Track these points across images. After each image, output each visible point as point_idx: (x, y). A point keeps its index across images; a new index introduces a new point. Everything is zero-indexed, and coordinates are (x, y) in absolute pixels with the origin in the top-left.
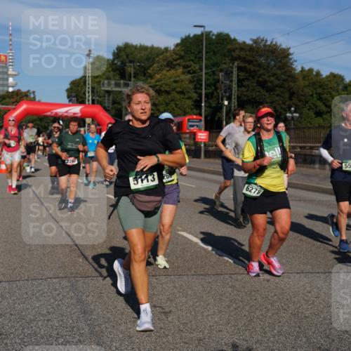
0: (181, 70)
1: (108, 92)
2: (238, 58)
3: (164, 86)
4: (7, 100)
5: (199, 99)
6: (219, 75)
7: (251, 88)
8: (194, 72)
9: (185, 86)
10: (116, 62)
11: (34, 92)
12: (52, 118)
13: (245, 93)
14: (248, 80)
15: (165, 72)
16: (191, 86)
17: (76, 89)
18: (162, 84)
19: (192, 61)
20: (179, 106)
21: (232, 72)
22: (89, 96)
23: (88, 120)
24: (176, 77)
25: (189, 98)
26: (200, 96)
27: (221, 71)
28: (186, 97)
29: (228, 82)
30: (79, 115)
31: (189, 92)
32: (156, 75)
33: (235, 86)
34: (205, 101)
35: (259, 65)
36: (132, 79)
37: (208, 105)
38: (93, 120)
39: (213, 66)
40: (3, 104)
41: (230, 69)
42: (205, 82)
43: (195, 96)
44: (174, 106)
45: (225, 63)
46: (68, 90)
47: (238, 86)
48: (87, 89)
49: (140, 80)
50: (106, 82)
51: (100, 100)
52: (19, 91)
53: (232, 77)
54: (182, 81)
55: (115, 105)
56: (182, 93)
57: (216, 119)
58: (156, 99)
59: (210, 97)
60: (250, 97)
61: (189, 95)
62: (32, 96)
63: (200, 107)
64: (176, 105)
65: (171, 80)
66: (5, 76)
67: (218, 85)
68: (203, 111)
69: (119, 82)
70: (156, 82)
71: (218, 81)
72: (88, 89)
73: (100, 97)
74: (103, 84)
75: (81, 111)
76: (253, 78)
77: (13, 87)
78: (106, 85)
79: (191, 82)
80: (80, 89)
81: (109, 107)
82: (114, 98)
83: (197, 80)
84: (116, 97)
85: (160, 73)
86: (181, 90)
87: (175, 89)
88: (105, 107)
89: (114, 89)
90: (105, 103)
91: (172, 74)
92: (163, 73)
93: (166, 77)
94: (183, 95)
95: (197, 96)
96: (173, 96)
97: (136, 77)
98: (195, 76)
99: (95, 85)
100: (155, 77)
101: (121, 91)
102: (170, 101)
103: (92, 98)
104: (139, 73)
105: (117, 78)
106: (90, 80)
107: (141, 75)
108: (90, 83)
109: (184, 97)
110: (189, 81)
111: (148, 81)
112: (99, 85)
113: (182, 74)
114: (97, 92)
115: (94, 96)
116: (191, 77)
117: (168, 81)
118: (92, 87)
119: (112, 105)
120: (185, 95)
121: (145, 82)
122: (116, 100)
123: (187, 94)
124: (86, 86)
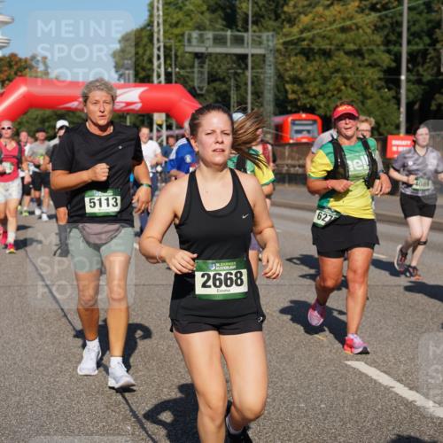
0: (357, 4)
1: (197, 56)
5: (393, 65)
8: (385, 7)
9: (365, 38)
15: (320, 9)
16: (378, 38)
18: (314, 36)
20: (352, 81)
22: (159, 67)
23: (159, 118)
24: (344, 19)
25: (373, 65)
26: (398, 59)
28: (366, 62)
30: (138, 106)
31: (372, 51)
32: (302, 17)
34: (408, 70)
37: (413, 78)
38: (168, 116)
42: (409, 29)
43: (386, 60)
44: (340, 82)
48: (156, 52)
49: (267, 29)
50: (195, 34)
51: (182, 72)
52: (13, 56)
54: (358, 28)
55: (217, 84)
56: (358, 53)
57: (433, 107)
58: (301, 67)
59: (420, 59)
61: (374, 57)
63: (397, 83)
64: (345, 80)
65: (334, 27)
68: (403, 91)
69: (223, 33)
70: (302, 32)
72: (157, 50)
73: (183, 67)
74: (189, 41)
75: (140, 97)
78: (194, 42)
79: (377, 29)
81: (201, 89)
82: (213, 68)
83: (392, 24)
84: (216, 66)
85: (311, 12)
86: (356, 48)
87: (343, 45)
88: (194, 88)
89: (211, 50)
90: (193, 81)
91: (335, 13)
92: (317, 12)
93: (323, 20)
94: (359, 58)
95: (391, 59)
96: (339, 62)
97: (259, 24)
98: (386, 16)
99: (172, 41)
100: (299, 21)
101: (227, 55)
102: (333, 73)
103: (166, 69)
104: (265, 13)
105: (218, 26)
106: (162, 33)
107: (270, 19)
108: (162, 38)
109: (361, 62)
110: (373, 28)
111: (284, 30)
112: (180, 41)
113: (357, 12)
114: (176, 56)
115: (171, 65)
116: (376, 19)
117: (329, 29)
118: (165, 47)
119: (209, 83)
120: (363, 58)
121: (278, 33)
122: (217, 73)
123: (369, 55)
124: (153, 44)
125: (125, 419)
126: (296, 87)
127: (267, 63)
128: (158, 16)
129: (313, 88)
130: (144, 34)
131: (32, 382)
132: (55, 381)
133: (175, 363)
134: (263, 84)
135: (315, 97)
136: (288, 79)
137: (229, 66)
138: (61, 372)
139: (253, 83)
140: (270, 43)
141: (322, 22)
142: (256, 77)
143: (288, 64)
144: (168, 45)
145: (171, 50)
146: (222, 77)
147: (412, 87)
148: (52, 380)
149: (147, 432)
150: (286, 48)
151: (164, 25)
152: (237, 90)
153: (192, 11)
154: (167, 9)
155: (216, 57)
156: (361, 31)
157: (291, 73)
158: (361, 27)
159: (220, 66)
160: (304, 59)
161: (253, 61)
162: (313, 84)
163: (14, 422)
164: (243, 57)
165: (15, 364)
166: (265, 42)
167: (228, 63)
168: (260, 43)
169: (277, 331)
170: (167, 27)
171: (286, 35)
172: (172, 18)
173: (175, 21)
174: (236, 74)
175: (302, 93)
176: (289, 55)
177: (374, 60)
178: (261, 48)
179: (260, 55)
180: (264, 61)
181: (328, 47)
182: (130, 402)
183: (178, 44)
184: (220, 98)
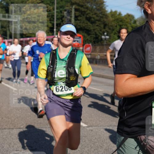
2: (75, 3)
5: (52, 26)
6: (64, 13)
7: (82, 21)
8: (50, 11)
10: (3, 2)
13: (79, 24)
14: (81, 16)
19: (49, 4)
21: (71, 12)
26: (53, 25)
27: (65, 10)
29: (69, 17)
33: (73, 20)
34: (56, 28)
35: (87, 8)
39: (61, 7)
41: (70, 10)
42: (56, 17)
43: (50, 25)
45: (68, 6)
47: (75, 20)
53: (71, 14)
55: (3, 29)
59: (59, 25)
60: (82, 26)
63: (53, 31)
67: (64, 19)
68: (55, 33)
69: (5, 14)
71: (63, 16)
76: (83, 15)
82: (2, 24)
83: (52, 16)
89: (2, 19)
101: (6, 21)
110: (47, 16)
146: (5, 27)
184: (4, 33)
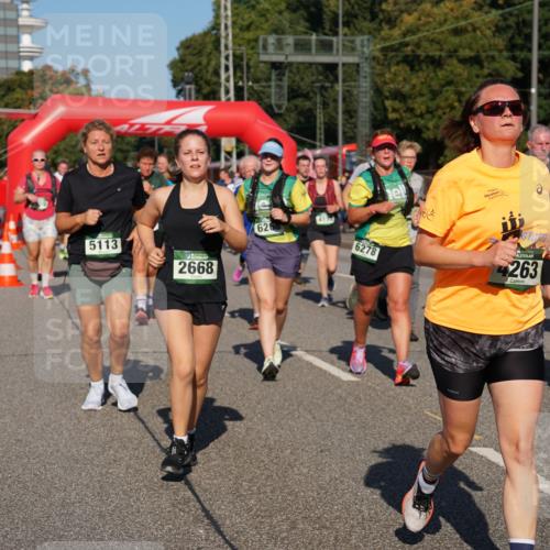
1: (275, 66)
3: (425, 44)
4: (18, 94)
5: (520, 75)
8: (508, 4)
9: (486, 41)
11: (86, 72)
12: (132, 140)
15: (427, 6)
16: (500, 42)
17: (195, 60)
18: (420, 39)
22: (227, 80)
23: (227, 143)
24: (457, 18)
26: (526, 67)
28: (486, 71)
30: (203, 129)
31: (493, 58)
32: (405, 17)
34: (540, 82)
36: (341, 29)
37: (544, 91)
38: (238, 141)
40: (6, 106)
42: (540, 30)
43: (511, 69)
46: (173, 65)
48: (223, 61)
49: (361, 32)
50: (272, 39)
51: (256, 87)
52: (47, 69)
54: (474, 30)
55: (299, 102)
56: (476, 61)
58: (405, 80)
62: (82, 81)
63: (526, 98)
65: (445, 28)
66: (12, 31)
68: (533, 108)
69: (306, 38)
70: (404, 35)
72: (225, 59)
73: (256, 81)
74: (265, 48)
75: (205, 118)
77: (31, 58)
78: (271, 49)
79: (498, 30)
80: (204, 61)
81: (280, 107)
82: (294, 81)
83: (517, 24)
84: (297, 78)
85: (416, 10)
86: (472, 54)
87: (456, 51)
88: (271, 106)
89: (293, 59)
90: (269, 97)
91: (446, 11)
92: (423, 10)
93: (431, 19)
94: (477, 67)
95: (517, 68)
96: (452, 72)
97: (352, 25)
98: (511, 14)
99: (243, 48)
100: (402, 21)
101: (311, 64)
102: (443, 86)
103: (235, 84)
104: (358, 12)
105: (300, 29)
106: (230, 37)
107: (365, 19)
108: (230, 45)
109: (479, 72)
110: (494, 29)
111: (383, 33)
112: (253, 48)
113: (473, 9)
114: (249, 67)
115: (241, 78)
116: (498, 18)
117: (438, 30)
118: (234, 55)
119: (289, 100)
120: (482, 67)
121: (375, 37)
122: (299, 87)
123: (489, 63)
124: (220, 52)
125: (197, 520)
126: (397, 104)
127: (362, 74)
128: (226, 16)
129: (419, 105)
130: (208, 40)
131: (80, 474)
132: (107, 472)
133: (257, 450)
134: (357, 101)
135: (421, 116)
136: (387, 94)
137: (314, 78)
138: (115, 461)
139: (344, 99)
140: (365, 49)
141: (429, 22)
142: (348, 91)
143: (387, 76)
144: (238, 52)
145: (242, 60)
146: (305, 92)
147: (544, 102)
148: (104, 471)
149: (224, 537)
150: (385, 55)
151: (233, 28)
152: (324, 108)
153: (268, 10)
154: (236, 8)
155: (298, 68)
156: (478, 33)
157: (392, 86)
158: (479, 28)
159: (302, 79)
160: (408, 69)
161: (344, 72)
162: (419, 100)
163: (58, 524)
164: (332, 67)
165: (58, 451)
166: (359, 48)
167: (313, 75)
168: (353, 49)
169: (383, 409)
170: (237, 30)
171: (384, 39)
172: (243, 20)
173: (246, 23)
174: (323, 87)
175: (405, 112)
176: (389, 65)
177: (496, 70)
178: (354, 55)
179: (353, 64)
180: (358, 72)
181: (438, 53)
182: (202, 499)
183: (250, 52)
184: (302, 119)
